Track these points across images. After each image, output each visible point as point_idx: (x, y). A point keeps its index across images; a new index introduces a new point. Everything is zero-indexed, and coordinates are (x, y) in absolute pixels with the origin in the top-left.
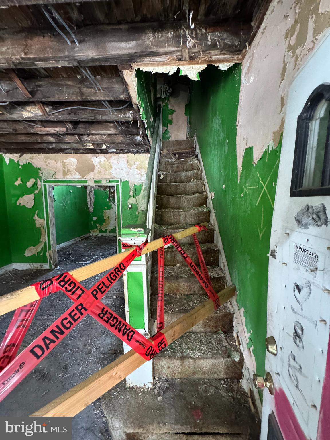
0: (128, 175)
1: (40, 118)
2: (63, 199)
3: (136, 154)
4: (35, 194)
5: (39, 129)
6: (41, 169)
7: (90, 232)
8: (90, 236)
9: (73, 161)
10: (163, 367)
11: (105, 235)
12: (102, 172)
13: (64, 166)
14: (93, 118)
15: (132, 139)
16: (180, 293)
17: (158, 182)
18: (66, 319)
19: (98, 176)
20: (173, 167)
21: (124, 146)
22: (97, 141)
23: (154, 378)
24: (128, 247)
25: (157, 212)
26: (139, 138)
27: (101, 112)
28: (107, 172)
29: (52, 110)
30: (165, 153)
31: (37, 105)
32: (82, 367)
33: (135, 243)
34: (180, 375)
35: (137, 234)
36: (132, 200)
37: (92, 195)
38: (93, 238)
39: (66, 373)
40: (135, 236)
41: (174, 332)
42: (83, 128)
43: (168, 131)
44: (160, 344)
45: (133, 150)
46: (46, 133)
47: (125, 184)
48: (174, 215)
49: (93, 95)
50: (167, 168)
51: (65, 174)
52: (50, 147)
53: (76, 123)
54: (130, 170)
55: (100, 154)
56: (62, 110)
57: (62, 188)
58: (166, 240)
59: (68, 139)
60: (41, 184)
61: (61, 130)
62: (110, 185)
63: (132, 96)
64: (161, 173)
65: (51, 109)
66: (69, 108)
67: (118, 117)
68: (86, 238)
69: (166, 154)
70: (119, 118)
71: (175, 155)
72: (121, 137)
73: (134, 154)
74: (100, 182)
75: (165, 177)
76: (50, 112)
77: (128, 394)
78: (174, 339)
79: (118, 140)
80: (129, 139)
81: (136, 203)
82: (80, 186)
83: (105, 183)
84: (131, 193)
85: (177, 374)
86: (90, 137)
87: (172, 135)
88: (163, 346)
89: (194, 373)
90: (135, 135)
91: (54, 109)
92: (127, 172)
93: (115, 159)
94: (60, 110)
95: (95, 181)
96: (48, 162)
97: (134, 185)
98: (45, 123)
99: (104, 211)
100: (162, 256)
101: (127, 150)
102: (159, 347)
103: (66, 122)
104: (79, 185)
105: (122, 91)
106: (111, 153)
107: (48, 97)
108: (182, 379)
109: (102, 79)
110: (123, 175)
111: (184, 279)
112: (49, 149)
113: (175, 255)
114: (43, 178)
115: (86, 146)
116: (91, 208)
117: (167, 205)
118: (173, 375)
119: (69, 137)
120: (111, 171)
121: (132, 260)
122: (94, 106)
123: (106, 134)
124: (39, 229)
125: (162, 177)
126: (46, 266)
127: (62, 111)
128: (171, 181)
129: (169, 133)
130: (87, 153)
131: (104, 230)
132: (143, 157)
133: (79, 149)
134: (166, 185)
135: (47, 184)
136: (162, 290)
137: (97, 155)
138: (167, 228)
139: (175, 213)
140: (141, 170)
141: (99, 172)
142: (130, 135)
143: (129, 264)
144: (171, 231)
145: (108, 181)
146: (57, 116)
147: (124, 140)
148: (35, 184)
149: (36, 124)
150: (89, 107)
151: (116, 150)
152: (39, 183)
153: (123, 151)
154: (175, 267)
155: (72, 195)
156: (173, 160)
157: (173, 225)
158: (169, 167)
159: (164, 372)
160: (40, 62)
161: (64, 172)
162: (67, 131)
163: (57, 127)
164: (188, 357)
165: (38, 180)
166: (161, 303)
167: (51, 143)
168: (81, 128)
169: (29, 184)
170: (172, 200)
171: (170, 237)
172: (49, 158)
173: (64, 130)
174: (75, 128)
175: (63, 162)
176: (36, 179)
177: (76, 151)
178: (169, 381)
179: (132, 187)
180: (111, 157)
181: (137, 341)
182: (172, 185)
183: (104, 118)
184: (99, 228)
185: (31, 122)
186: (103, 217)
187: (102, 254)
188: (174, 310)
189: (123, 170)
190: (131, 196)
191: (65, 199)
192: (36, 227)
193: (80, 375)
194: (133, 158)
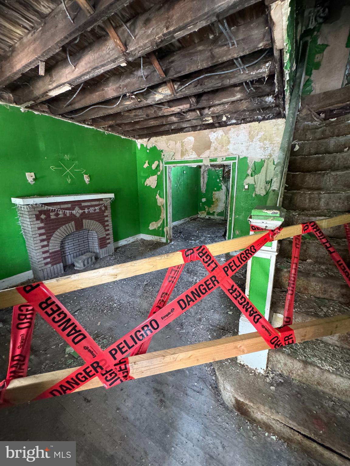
0: (247, 149)
1: (169, 98)
2: (177, 180)
3: (261, 122)
4: (158, 175)
5: (167, 110)
6: (163, 151)
7: (198, 214)
8: (198, 218)
9: (190, 140)
10: (278, 362)
11: (212, 217)
12: (219, 149)
13: (182, 146)
14: (220, 85)
15: (261, 102)
16: (309, 294)
17: (291, 155)
18: (202, 285)
19: (214, 154)
20: (315, 132)
21: (247, 113)
22: (218, 113)
23: (267, 367)
24: (258, 229)
25: (285, 194)
26: (270, 99)
27: (230, 74)
28: (224, 148)
29: (180, 87)
30: (304, 114)
31: (168, 84)
32: (194, 329)
33: (266, 227)
34: (299, 377)
35: (271, 216)
36: (250, 180)
37: (205, 174)
38: (200, 220)
39: (182, 329)
40: (268, 218)
41: (306, 332)
42: (207, 100)
43: (312, 81)
44: (287, 339)
45: (257, 118)
46: (172, 113)
47: (243, 161)
48: (310, 199)
49: (225, 55)
50: (306, 135)
51: (183, 154)
52: (173, 127)
53: (199, 96)
54: (251, 143)
55: (218, 128)
56: (189, 83)
57: (177, 169)
58: (306, 228)
59: (189, 116)
60: (163, 166)
61: (185, 107)
62: (225, 163)
63: (275, 39)
64: (296, 143)
65: (179, 85)
66: (196, 79)
67: (249, 75)
68: (195, 219)
69: (306, 115)
70: (251, 77)
71: (319, 114)
72: (247, 102)
73: (259, 123)
74: (215, 160)
75: (302, 147)
76: (178, 88)
77: (239, 368)
78: (304, 339)
79: (243, 106)
80: (257, 103)
81: (254, 183)
82: (196, 166)
83: (220, 161)
84: (249, 172)
85: (295, 375)
86: (211, 109)
87: (317, 85)
88: (290, 341)
89: (319, 384)
90: (265, 96)
91: (182, 85)
92: (246, 147)
93: (234, 132)
94: (187, 85)
95: (210, 160)
96: (169, 144)
97: (253, 162)
98: (171, 102)
99: (214, 193)
100: (298, 246)
101: (251, 118)
102: (285, 341)
103: (191, 97)
104: (194, 165)
105: (261, 36)
106: (230, 125)
107: (180, 72)
108: (301, 383)
109: (238, 30)
110: (241, 151)
111: (317, 279)
112: (172, 130)
113: (307, 247)
114: (164, 160)
115: (206, 121)
116: (203, 188)
117: (300, 185)
118: (289, 374)
119: (190, 113)
120: (228, 147)
121: (263, 245)
122: (222, 69)
123: (229, 102)
124: (160, 207)
125: (297, 148)
126: (164, 240)
127: (189, 85)
128: (310, 153)
129: (312, 84)
130: (205, 129)
131: (211, 212)
132: (270, 124)
133: (197, 126)
134: (301, 158)
135: (167, 165)
136: (294, 284)
137: (215, 129)
138: (299, 214)
139: (312, 196)
140: (265, 142)
141: (216, 149)
142: (259, 97)
143: (259, 249)
144: (304, 218)
145: (225, 159)
146: (184, 91)
147: (250, 106)
148: (158, 166)
149: (164, 105)
150: (216, 72)
151: (237, 120)
152: (161, 165)
153: (245, 121)
154: (304, 262)
155: (185, 177)
156: (315, 123)
157: (307, 210)
158: (308, 133)
159: (279, 366)
160: (179, 32)
161: (182, 151)
162: (190, 107)
163: (181, 105)
164: (312, 364)
165: (161, 162)
166: (291, 298)
167: (174, 123)
168: (204, 100)
169: (154, 166)
170: (310, 179)
171: (312, 224)
172: (170, 140)
173: (188, 106)
174: (198, 102)
175: (182, 142)
176: (159, 162)
177: (194, 128)
178: (285, 378)
179: (251, 165)
180: (230, 130)
181: (263, 327)
182: (312, 158)
183: (233, 81)
184: (207, 210)
185: (161, 104)
186: (212, 199)
187: (209, 236)
188: (299, 310)
189: (242, 144)
190: (249, 175)
191: (179, 179)
192: (157, 205)
193: (193, 335)
194: (256, 128)
